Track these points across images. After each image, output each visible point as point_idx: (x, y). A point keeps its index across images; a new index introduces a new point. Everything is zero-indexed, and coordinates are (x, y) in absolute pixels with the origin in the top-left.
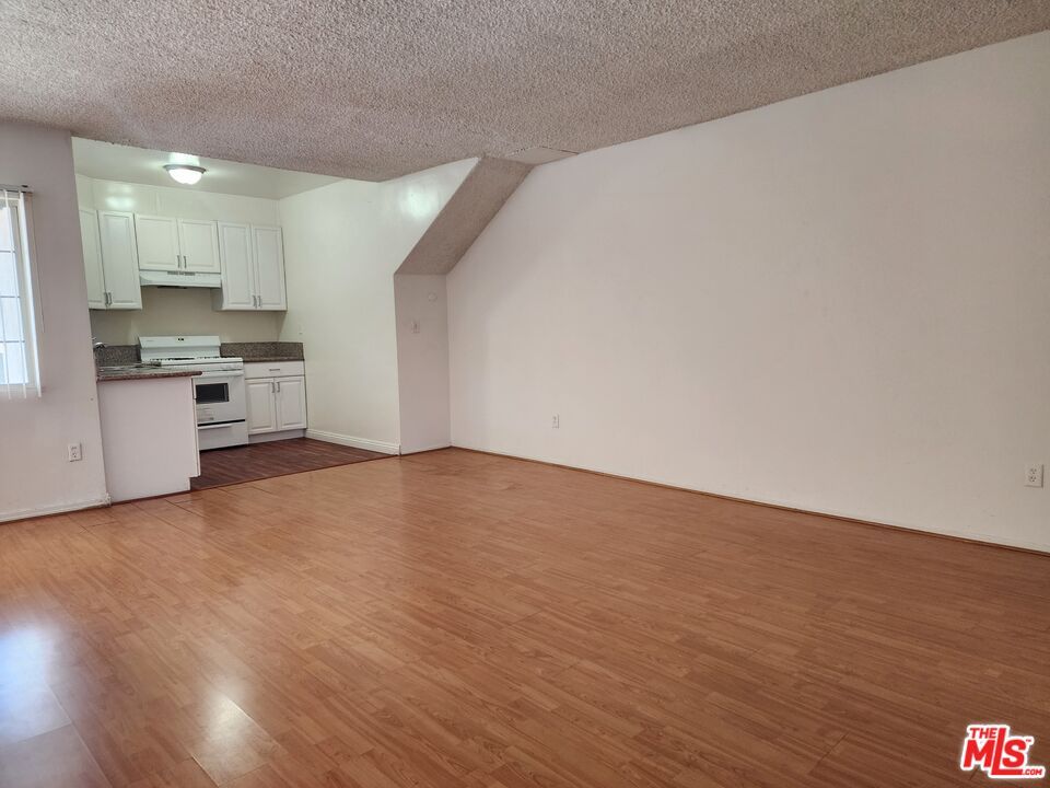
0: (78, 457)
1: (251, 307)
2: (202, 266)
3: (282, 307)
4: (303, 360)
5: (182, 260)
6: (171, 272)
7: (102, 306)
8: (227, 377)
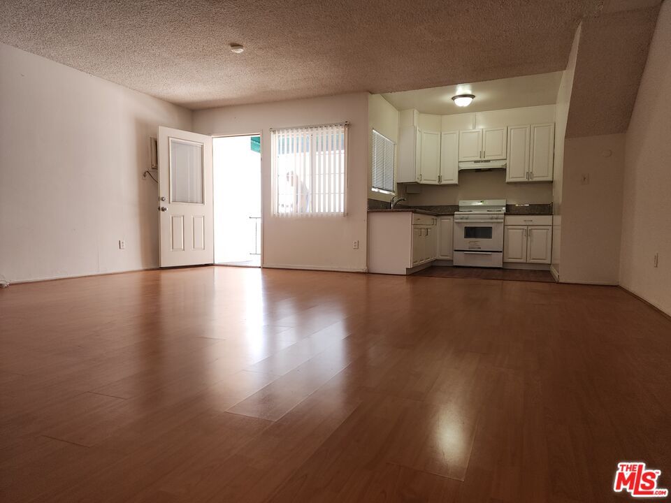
0: (357, 247)
1: (525, 179)
2: (492, 155)
3: (550, 179)
4: (552, 214)
5: (482, 153)
6: (476, 162)
7: (436, 183)
8: (492, 223)
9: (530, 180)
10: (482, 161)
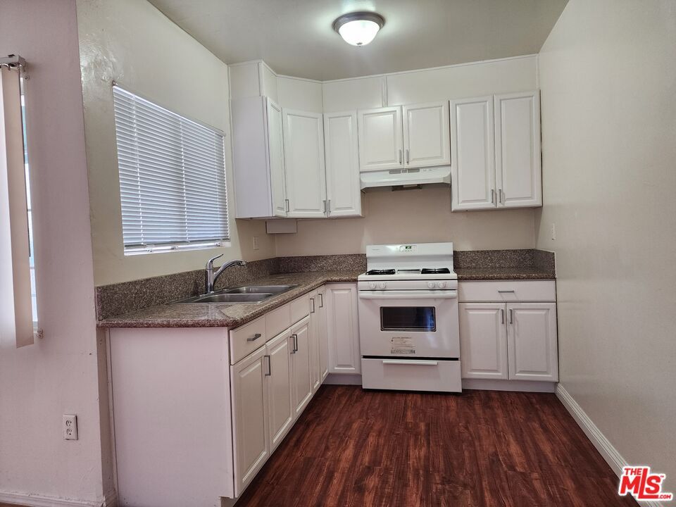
0: (73, 433)
1: (488, 204)
2: (423, 159)
3: (535, 202)
4: (554, 278)
5: (404, 155)
6: (393, 171)
7: (320, 214)
8: (435, 299)
9: (499, 205)
10: (405, 171)
